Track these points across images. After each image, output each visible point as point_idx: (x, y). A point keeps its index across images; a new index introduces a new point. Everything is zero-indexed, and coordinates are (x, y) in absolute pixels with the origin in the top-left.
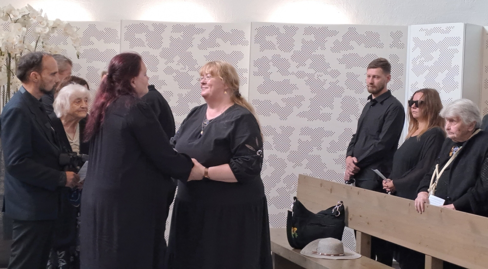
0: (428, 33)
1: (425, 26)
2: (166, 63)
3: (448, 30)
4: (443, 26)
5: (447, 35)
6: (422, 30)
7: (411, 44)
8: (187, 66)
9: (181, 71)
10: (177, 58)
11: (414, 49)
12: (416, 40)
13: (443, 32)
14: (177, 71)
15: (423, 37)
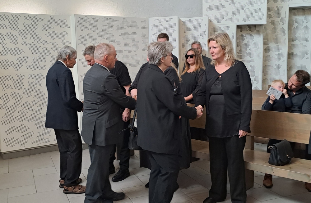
0: (160, 21)
1: (157, 18)
2: (23, 39)
3: (170, 20)
4: (167, 18)
5: (169, 23)
6: (156, 20)
7: (150, 27)
8: (35, 40)
9: (32, 44)
10: (29, 36)
11: (152, 30)
12: (153, 25)
13: (167, 21)
14: (30, 44)
15: (157, 24)
